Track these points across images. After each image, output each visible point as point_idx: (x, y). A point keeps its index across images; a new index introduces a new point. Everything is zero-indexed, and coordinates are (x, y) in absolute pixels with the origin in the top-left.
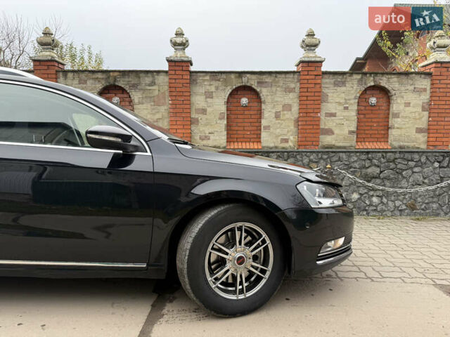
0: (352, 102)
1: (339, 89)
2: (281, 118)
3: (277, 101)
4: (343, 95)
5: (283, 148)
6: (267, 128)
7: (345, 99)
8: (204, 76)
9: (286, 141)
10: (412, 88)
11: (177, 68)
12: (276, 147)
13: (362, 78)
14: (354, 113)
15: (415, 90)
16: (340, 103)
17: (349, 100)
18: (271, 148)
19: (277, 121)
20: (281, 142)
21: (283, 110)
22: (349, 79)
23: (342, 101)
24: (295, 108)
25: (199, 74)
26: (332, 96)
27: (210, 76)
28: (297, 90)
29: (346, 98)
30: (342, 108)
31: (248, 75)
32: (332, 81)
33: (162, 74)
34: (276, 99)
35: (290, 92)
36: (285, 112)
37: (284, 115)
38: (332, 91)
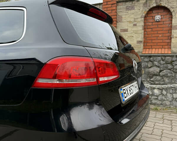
0: (139, 20)
1: (129, 12)
4: (132, 16)
7: (134, 19)
13: (146, 2)
14: (141, 28)
16: (130, 22)
17: (137, 19)
23: (132, 20)
26: (125, 18)
29: (135, 17)
30: (132, 25)
38: (125, 14)
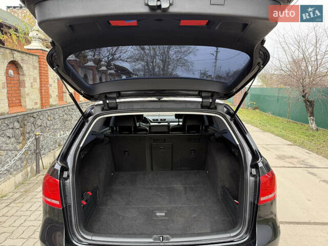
2: (34, 87)
3: (31, 75)
5: (36, 109)
6: (28, 94)
7: (54, 76)
9: (36, 103)
12: (33, 109)
14: (56, 85)
16: (52, 78)
18: (31, 110)
19: (32, 90)
20: (35, 105)
21: (34, 82)
24: (38, 80)
28: (38, 68)
30: (53, 81)
34: (31, 73)
35: (35, 69)
36: (35, 83)
37: (34, 85)
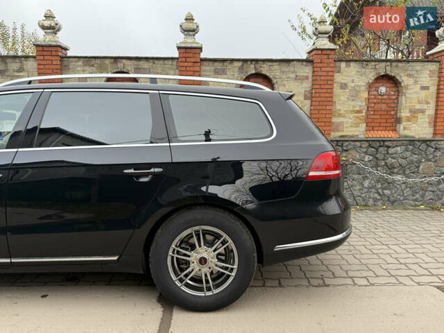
8: (76, 62)
10: (293, 76)
11: (45, 53)
13: (243, 65)
15: (297, 78)
22: (229, 66)
25: (71, 59)
26: (213, 85)
27: (84, 62)
31: (124, 61)
32: (213, 68)
33: (29, 59)
